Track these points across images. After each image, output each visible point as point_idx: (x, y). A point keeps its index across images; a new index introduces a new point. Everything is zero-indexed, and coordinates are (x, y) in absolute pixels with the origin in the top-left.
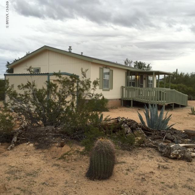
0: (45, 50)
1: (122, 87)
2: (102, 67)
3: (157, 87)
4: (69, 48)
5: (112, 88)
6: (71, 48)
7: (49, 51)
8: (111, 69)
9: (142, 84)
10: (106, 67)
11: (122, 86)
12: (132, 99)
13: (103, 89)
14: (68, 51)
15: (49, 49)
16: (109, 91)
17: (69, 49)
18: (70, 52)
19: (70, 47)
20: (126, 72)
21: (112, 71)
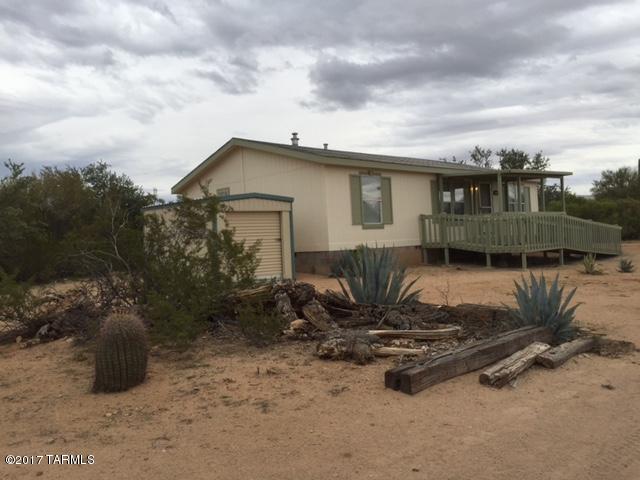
0: (235, 149)
1: (422, 218)
2: (357, 173)
3: (540, 210)
4: (292, 136)
5: (390, 221)
6: (298, 136)
7: (243, 148)
8: (384, 175)
9: (489, 205)
10: (370, 172)
11: (422, 216)
12: (445, 246)
13: (363, 224)
14: (290, 143)
15: (243, 144)
16: (383, 228)
17: (292, 139)
18: (295, 146)
19: (295, 134)
20: (434, 178)
21: (387, 181)
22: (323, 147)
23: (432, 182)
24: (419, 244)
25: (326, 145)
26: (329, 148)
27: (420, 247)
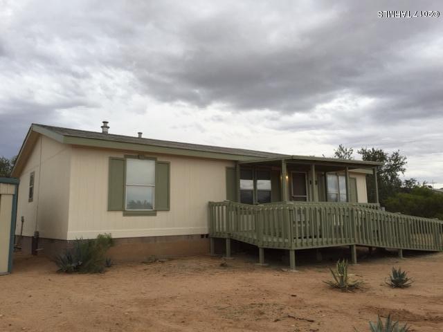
1: (210, 205)
2: (121, 156)
4: (103, 124)
6: (108, 125)
9: (305, 194)
11: (210, 203)
13: (124, 211)
16: (155, 215)
17: (102, 127)
18: (105, 133)
19: (105, 123)
20: (230, 165)
21: (164, 166)
22: (137, 136)
23: (228, 169)
24: (206, 232)
25: (140, 134)
26: (143, 136)
27: (207, 236)
